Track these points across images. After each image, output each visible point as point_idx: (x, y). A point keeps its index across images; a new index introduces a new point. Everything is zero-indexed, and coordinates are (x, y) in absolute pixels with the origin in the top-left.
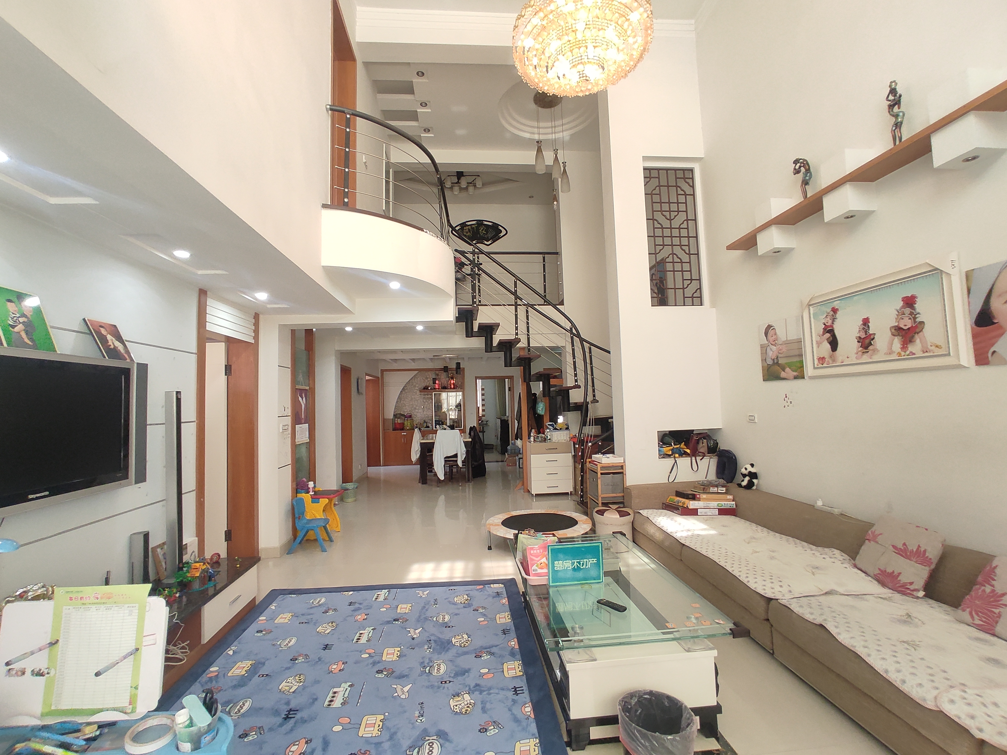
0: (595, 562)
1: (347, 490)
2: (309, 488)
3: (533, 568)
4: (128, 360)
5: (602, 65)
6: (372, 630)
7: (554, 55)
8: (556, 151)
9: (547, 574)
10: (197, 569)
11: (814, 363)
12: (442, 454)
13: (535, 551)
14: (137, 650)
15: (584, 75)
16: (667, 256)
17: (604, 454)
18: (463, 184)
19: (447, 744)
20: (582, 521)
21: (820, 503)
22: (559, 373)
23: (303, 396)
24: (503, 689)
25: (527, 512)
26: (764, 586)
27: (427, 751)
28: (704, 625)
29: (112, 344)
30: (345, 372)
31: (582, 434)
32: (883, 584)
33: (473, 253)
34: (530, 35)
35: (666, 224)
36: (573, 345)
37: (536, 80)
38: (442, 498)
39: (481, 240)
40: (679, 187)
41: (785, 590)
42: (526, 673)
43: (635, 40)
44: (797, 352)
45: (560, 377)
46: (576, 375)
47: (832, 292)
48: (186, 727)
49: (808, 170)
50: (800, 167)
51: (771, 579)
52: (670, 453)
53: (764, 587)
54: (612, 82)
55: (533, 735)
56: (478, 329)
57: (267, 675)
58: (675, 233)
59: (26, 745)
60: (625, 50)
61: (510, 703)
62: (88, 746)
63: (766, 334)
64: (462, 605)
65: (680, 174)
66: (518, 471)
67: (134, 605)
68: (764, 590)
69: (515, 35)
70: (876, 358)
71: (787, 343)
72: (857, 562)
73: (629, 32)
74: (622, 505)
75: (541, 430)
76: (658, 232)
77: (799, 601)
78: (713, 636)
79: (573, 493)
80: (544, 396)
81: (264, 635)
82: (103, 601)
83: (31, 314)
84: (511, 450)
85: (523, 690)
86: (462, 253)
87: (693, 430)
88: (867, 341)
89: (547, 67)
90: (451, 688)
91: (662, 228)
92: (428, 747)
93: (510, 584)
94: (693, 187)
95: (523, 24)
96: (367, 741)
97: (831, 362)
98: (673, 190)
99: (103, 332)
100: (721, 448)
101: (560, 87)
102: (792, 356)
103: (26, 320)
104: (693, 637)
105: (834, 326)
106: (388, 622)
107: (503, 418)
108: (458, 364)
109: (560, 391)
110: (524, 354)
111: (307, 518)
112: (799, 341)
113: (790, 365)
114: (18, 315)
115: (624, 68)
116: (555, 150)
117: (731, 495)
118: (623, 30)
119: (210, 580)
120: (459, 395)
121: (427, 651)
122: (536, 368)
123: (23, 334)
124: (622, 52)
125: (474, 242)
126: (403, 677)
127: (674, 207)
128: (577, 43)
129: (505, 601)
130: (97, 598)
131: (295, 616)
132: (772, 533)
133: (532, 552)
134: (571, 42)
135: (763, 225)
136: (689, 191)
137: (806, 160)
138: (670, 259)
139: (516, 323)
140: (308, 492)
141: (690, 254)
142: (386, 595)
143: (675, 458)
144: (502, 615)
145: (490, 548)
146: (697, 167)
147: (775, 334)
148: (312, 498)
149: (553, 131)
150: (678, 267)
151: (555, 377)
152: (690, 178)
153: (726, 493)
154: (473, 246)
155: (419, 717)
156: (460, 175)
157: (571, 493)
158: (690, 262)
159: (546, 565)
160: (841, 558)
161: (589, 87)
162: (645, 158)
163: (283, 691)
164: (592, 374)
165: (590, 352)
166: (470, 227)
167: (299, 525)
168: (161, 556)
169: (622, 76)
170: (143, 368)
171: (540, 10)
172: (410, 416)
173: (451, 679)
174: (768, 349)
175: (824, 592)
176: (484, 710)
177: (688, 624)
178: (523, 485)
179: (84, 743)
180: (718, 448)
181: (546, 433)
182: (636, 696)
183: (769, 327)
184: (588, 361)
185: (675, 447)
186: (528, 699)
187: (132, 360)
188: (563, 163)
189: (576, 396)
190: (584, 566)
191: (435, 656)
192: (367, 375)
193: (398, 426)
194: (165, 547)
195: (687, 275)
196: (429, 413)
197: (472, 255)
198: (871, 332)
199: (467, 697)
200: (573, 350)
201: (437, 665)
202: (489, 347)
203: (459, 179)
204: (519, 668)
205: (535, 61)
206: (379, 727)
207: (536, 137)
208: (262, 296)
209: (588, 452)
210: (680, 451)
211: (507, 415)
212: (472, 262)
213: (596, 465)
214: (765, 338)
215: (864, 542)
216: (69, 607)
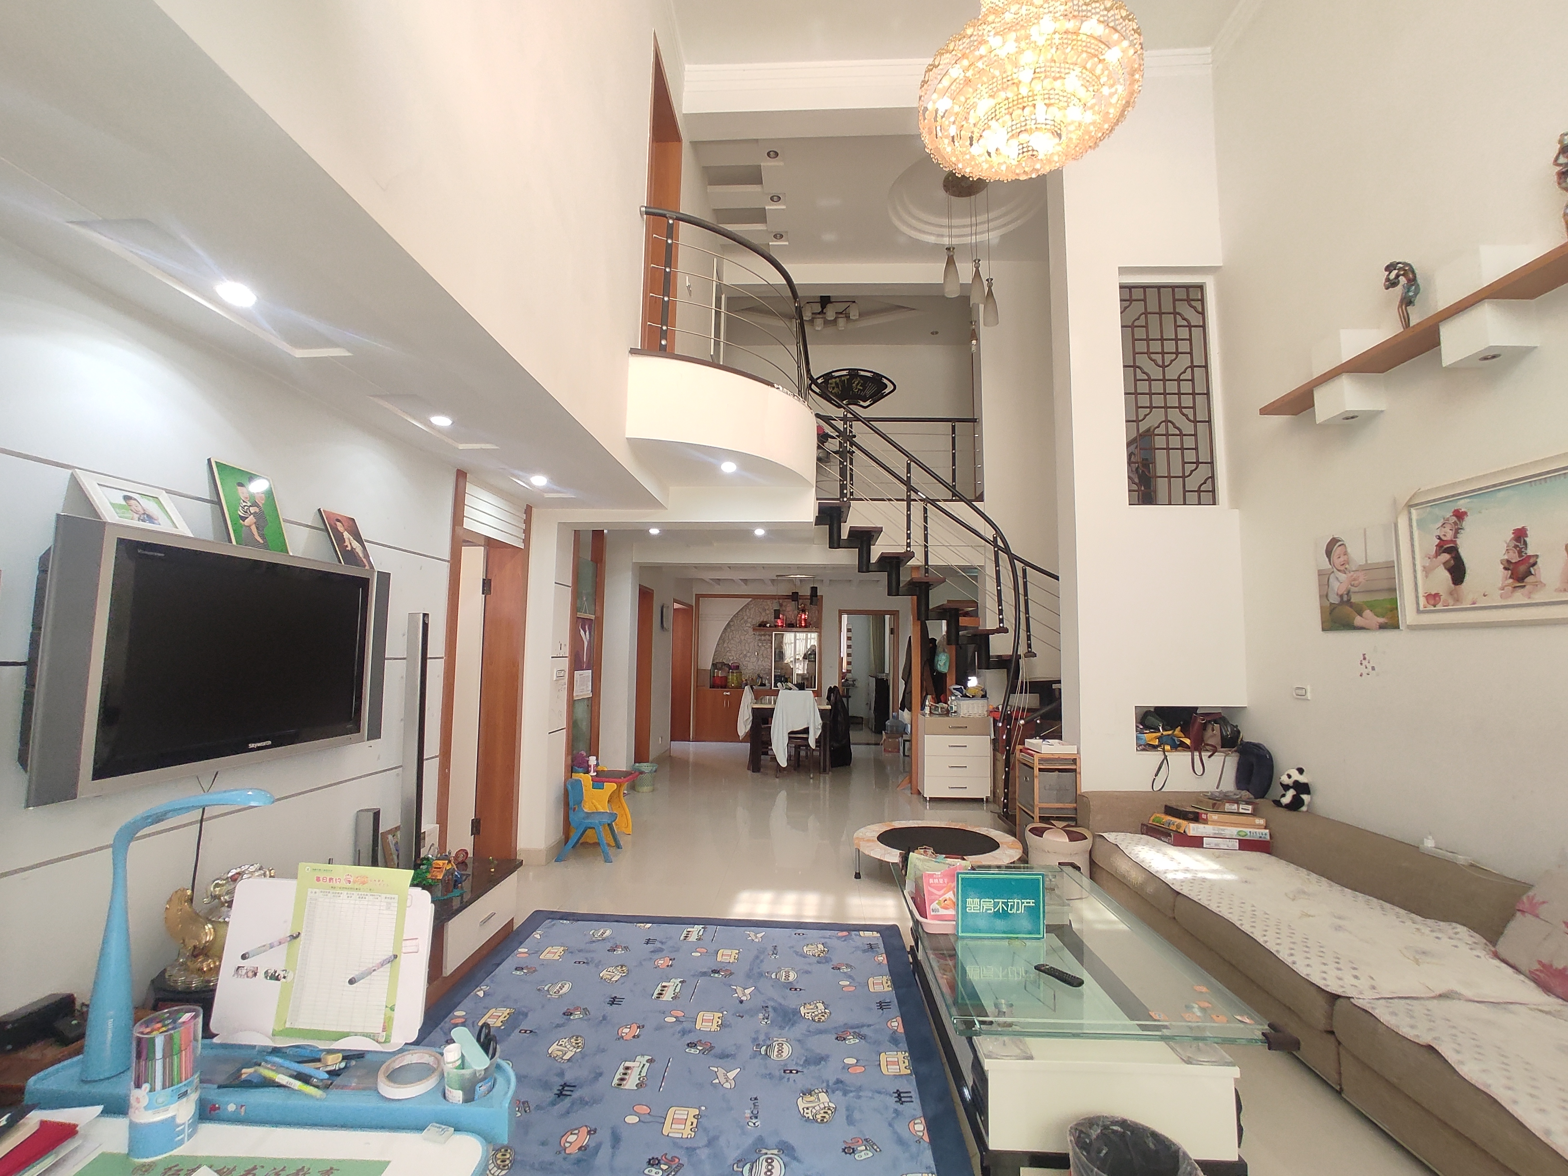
0: (1031, 904)
1: (642, 773)
2: (589, 766)
3: (933, 907)
4: (367, 567)
5: (1059, 132)
6: (680, 982)
7: (983, 120)
8: (977, 262)
9: (954, 918)
10: (440, 868)
11: (1418, 604)
12: (785, 728)
13: (936, 881)
14: (396, 957)
15: (1030, 149)
16: (1156, 426)
17: (1044, 738)
18: (830, 314)
19: (794, 1164)
20: (1006, 843)
21: (1429, 844)
22: (972, 609)
23: (587, 629)
24: (879, 1093)
25: (917, 824)
26: (1325, 972)
27: (764, 1170)
28: (1214, 1022)
29: (349, 546)
30: (645, 596)
31: (1008, 707)
32: (1546, 988)
33: (844, 419)
34: (947, 94)
35: (1156, 373)
36: (997, 564)
37: (954, 159)
38: (782, 795)
39: (855, 399)
40: (1179, 314)
41: (1364, 983)
42: (915, 1071)
43: (1113, 90)
44: (1385, 584)
45: (975, 614)
46: (1001, 612)
47: (1454, 485)
48: (457, 1068)
49: (1412, 281)
50: (1397, 276)
51: (1337, 963)
52: (1157, 743)
53: (1324, 975)
54: (1073, 157)
55: (928, 1168)
56: (849, 536)
57: (531, 1031)
58: (1172, 387)
59: (255, 1071)
60: (1097, 108)
61: (891, 1114)
62: (330, 1082)
63: (1329, 553)
64: (815, 960)
65: (1181, 294)
66: (901, 761)
67: (393, 896)
68: (1325, 979)
69: (923, 94)
70: (1538, 598)
71: (1367, 568)
72: (1501, 948)
73: (1103, 79)
74: (1073, 824)
75: (942, 698)
76: (1143, 387)
77: (1389, 1005)
78: (1232, 1041)
79: (991, 799)
80: (949, 643)
81: (526, 974)
82: (356, 886)
83: (263, 502)
84: (892, 726)
85: (911, 1097)
86: (827, 419)
87: (1197, 708)
88: (1522, 568)
89: (971, 139)
90: (800, 1081)
91: (1150, 380)
92: (765, 1164)
93: (890, 933)
94: (1203, 313)
95: (936, 78)
96: (675, 1143)
97: (1451, 601)
98: (1168, 320)
99: (339, 528)
100: (1246, 740)
101: (991, 167)
102: (1377, 591)
103: (257, 510)
104: (1196, 1039)
105: (1458, 541)
106: (704, 974)
107: (880, 676)
108: (814, 590)
109: (975, 635)
110: (918, 576)
111: (586, 810)
112: (1390, 566)
113: (1372, 606)
114: (249, 504)
115: (1093, 134)
116: (975, 261)
117: (1262, 818)
118: (1094, 77)
119: (455, 886)
120: (811, 639)
121: (761, 1022)
122: (937, 598)
123: (254, 528)
124: (1091, 111)
125: (844, 402)
126: (728, 1056)
127: (1170, 346)
128: (1020, 101)
129: (882, 958)
130: (350, 882)
131: (569, 951)
132: (1337, 887)
133: (931, 881)
134: (1010, 100)
135: (1325, 374)
136: (1195, 319)
137: (1409, 265)
138: (1162, 430)
139: (909, 528)
140: (587, 772)
141: (1195, 422)
142: (701, 933)
143: (1164, 751)
144: (878, 980)
145: (858, 876)
146: (1211, 284)
147: (1345, 553)
148: (592, 780)
149: (974, 232)
150: (1175, 442)
151: (966, 614)
152: (1198, 300)
153: (1253, 814)
154: (844, 408)
155: (751, 1118)
156: (825, 301)
157: (987, 799)
158: (1195, 435)
159: (954, 903)
160: (1470, 940)
161: (1038, 166)
162: (1123, 270)
163: (554, 1058)
164: (1027, 612)
165: (1025, 576)
166: (837, 380)
167: (574, 818)
168: (392, 846)
169: (1090, 147)
170: (384, 578)
171: (963, 55)
172: (737, 667)
173: (800, 1069)
174: (1331, 580)
175: (1438, 993)
176: (850, 1120)
177: (1186, 1016)
178: (911, 782)
179: (326, 1076)
180: (1239, 740)
181: (949, 703)
182: (1098, 1125)
183: (1334, 542)
184: (1021, 591)
185: (1165, 733)
186: (919, 1112)
187: (372, 567)
188: (987, 280)
189: (1000, 646)
190: (1014, 911)
191: (775, 1031)
192: (675, 601)
193: (718, 682)
194: (398, 833)
195: (1190, 456)
196: (766, 664)
197: (842, 422)
198: (1530, 552)
199: (823, 1097)
200: (998, 573)
201: (778, 1044)
202: (864, 565)
203: (823, 307)
204: (904, 1063)
205: (953, 131)
206: (692, 1124)
207: (946, 241)
208: (539, 481)
209: (1017, 735)
210: (1174, 740)
211: (887, 671)
212: (841, 434)
213: (1032, 755)
214: (1327, 560)
215: (1513, 915)
216: (315, 890)
